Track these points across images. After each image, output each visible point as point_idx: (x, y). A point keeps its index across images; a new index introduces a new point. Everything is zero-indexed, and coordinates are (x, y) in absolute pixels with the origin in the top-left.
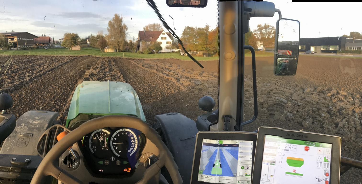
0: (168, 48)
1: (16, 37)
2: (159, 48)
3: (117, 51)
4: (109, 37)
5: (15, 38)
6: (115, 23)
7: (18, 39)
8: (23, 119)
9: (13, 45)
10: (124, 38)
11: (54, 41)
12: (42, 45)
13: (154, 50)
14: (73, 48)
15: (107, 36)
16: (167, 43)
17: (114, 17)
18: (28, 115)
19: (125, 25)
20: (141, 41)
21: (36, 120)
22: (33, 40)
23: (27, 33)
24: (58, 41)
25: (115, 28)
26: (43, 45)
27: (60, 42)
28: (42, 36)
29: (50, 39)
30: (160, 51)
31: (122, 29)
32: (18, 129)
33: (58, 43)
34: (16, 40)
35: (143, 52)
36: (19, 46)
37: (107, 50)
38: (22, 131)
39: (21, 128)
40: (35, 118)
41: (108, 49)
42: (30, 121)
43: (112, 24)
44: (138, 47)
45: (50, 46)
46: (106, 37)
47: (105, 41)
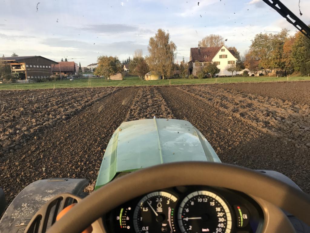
0: (229, 70)
1: (24, 63)
2: (215, 71)
3: (162, 78)
4: (152, 59)
5: (22, 65)
6: (158, 40)
7: (27, 66)
8: (25, 196)
9: (18, 75)
10: (172, 60)
11: (80, 68)
12: (63, 74)
13: (209, 74)
14: (113, 78)
15: (148, 59)
16: (229, 62)
17: (157, 33)
18: (34, 188)
19: (172, 43)
20: (194, 62)
21: (48, 196)
22: (50, 67)
23: (40, 57)
24: (87, 68)
25: (159, 47)
26: (65, 74)
27: (91, 68)
28: (62, 61)
29: (75, 64)
30: (216, 75)
31: (169, 48)
32: (16, 214)
33: (87, 70)
34: (23, 68)
35: (198, 76)
36: (29, 77)
37: (149, 77)
38: (23, 217)
39: (22, 211)
40: (46, 191)
41: (150, 75)
42: (38, 198)
43: (155, 42)
44: (191, 70)
45: (76, 76)
46: (146, 60)
47: (146, 65)
